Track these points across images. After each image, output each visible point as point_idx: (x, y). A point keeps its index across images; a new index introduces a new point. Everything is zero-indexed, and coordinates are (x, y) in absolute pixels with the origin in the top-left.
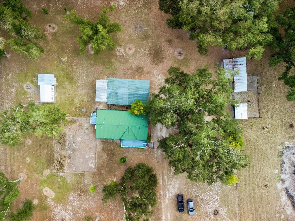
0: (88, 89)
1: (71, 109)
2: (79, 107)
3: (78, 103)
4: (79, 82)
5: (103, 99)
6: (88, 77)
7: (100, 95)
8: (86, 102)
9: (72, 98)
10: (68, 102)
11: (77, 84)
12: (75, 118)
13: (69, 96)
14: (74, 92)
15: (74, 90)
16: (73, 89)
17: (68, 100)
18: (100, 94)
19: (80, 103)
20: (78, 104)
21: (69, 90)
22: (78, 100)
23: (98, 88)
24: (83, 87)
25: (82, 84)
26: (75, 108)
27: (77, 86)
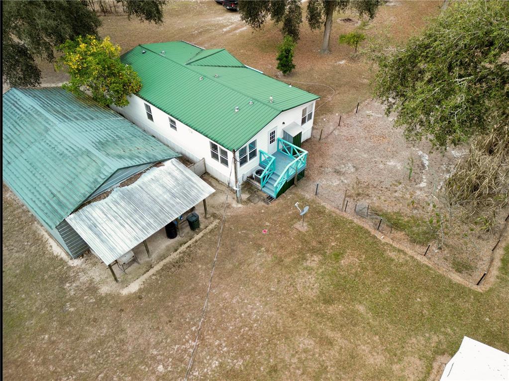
0: (203, 293)
1: (364, 269)
2: (314, 251)
3: (306, 268)
4: (215, 364)
5: (176, 173)
6: (142, 355)
7: (174, 196)
8: (267, 251)
9: (321, 308)
10: (361, 308)
11: (239, 364)
12: (368, 225)
13: (330, 334)
14: (286, 335)
15: (282, 346)
16: (283, 351)
17: (352, 318)
18: (167, 196)
19: (297, 262)
20: (314, 265)
21: (313, 366)
22: (300, 281)
23: (149, 224)
24: (220, 323)
25: (209, 338)
26: (338, 256)
27: (242, 352)
